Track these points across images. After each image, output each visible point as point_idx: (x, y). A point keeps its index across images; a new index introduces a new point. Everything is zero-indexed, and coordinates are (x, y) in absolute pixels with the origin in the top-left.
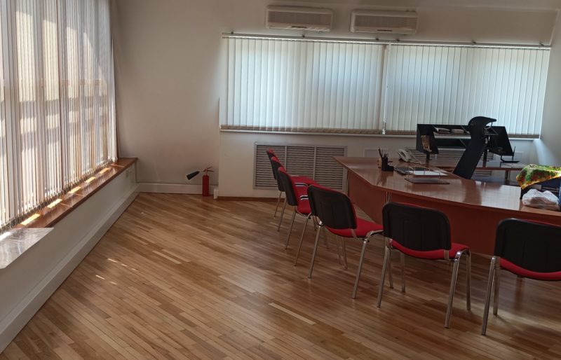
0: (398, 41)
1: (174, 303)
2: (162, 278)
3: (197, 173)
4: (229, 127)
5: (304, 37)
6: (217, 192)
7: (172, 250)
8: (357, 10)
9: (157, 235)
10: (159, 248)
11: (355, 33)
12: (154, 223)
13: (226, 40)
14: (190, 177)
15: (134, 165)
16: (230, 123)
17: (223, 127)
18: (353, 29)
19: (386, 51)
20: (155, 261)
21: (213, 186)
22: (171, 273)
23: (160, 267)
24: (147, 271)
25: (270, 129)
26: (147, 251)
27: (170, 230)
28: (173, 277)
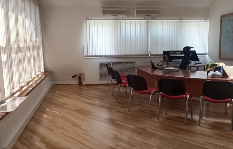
0: (153, 19)
2: (70, 115)
3: (76, 75)
4: (88, 56)
5: (116, 19)
6: (84, 83)
8: (137, 8)
9: (64, 100)
11: (137, 17)
13: (86, 22)
14: (73, 77)
15: (51, 74)
16: (89, 54)
17: (86, 56)
18: (135, 15)
19: (148, 23)
21: (82, 81)
22: (73, 113)
24: (64, 113)
25: (105, 56)
26: (61, 106)
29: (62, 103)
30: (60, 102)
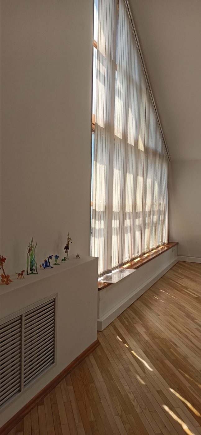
1: (192, 315)
2: (187, 303)
7: (194, 290)
9: (186, 282)
10: (187, 289)
12: (185, 276)
15: (176, 246)
20: (184, 294)
22: (192, 300)
23: (186, 297)
24: (179, 298)
26: (180, 289)
27: (193, 280)
28: (193, 303)
29: (182, 286)
30: (180, 284)
